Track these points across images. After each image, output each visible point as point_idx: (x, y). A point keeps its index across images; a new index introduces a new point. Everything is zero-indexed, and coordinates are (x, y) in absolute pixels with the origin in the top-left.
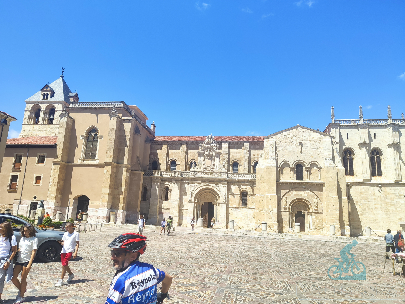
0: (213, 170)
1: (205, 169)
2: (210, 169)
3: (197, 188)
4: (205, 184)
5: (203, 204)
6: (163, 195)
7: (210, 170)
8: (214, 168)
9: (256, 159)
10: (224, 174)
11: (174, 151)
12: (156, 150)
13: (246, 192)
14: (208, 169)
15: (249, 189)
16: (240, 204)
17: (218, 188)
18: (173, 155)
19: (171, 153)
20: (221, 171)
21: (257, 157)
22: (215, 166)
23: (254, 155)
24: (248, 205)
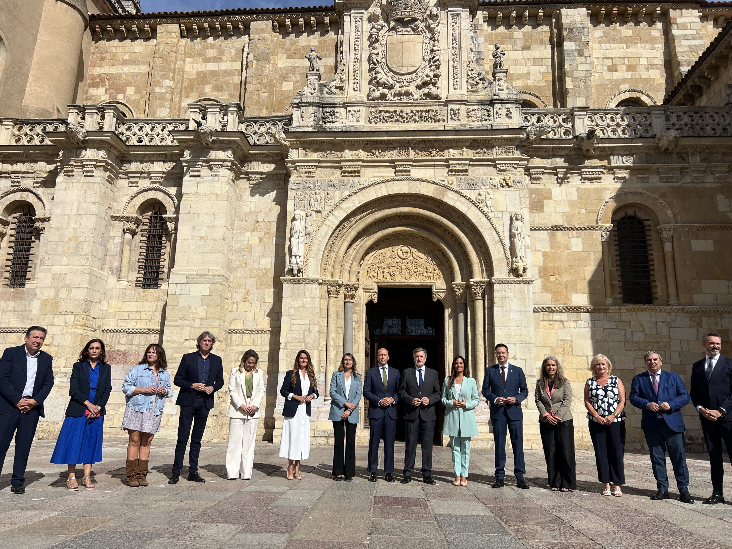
0: (434, 90)
1: (385, 86)
2: (412, 89)
3: (337, 196)
4: (390, 173)
5: (376, 301)
6: (126, 253)
7: (417, 94)
8: (442, 83)
9: (624, 87)
10: (504, 112)
11: (211, 67)
12: (124, 63)
13: (641, 215)
14: (403, 90)
15: (663, 196)
16: (612, 286)
17: (472, 194)
18: (204, 82)
19: (199, 73)
20: (482, 95)
21: (628, 76)
22: (443, 71)
23: (612, 69)
24: (659, 290)
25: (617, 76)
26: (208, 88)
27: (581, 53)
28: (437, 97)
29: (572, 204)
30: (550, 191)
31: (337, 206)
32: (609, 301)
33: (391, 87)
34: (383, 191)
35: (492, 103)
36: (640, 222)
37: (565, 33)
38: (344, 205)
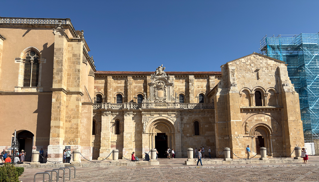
3: (150, 119)
5: (157, 135)
6: (113, 128)
7: (163, 101)
8: (167, 99)
9: (200, 91)
10: (177, 105)
11: (119, 85)
12: (100, 83)
13: (198, 121)
14: (161, 101)
15: (201, 118)
16: (193, 133)
17: (172, 119)
18: (118, 88)
19: (117, 86)
20: (173, 102)
21: (201, 89)
22: (167, 97)
23: (198, 87)
24: (200, 133)
25: (199, 89)
26: (119, 90)
27: (192, 85)
28: (166, 102)
29: (187, 120)
30: (184, 117)
31: (150, 121)
32: (193, 135)
33: (158, 100)
34: (158, 118)
35: (175, 103)
36: (198, 122)
37: (190, 81)
38: (152, 121)
